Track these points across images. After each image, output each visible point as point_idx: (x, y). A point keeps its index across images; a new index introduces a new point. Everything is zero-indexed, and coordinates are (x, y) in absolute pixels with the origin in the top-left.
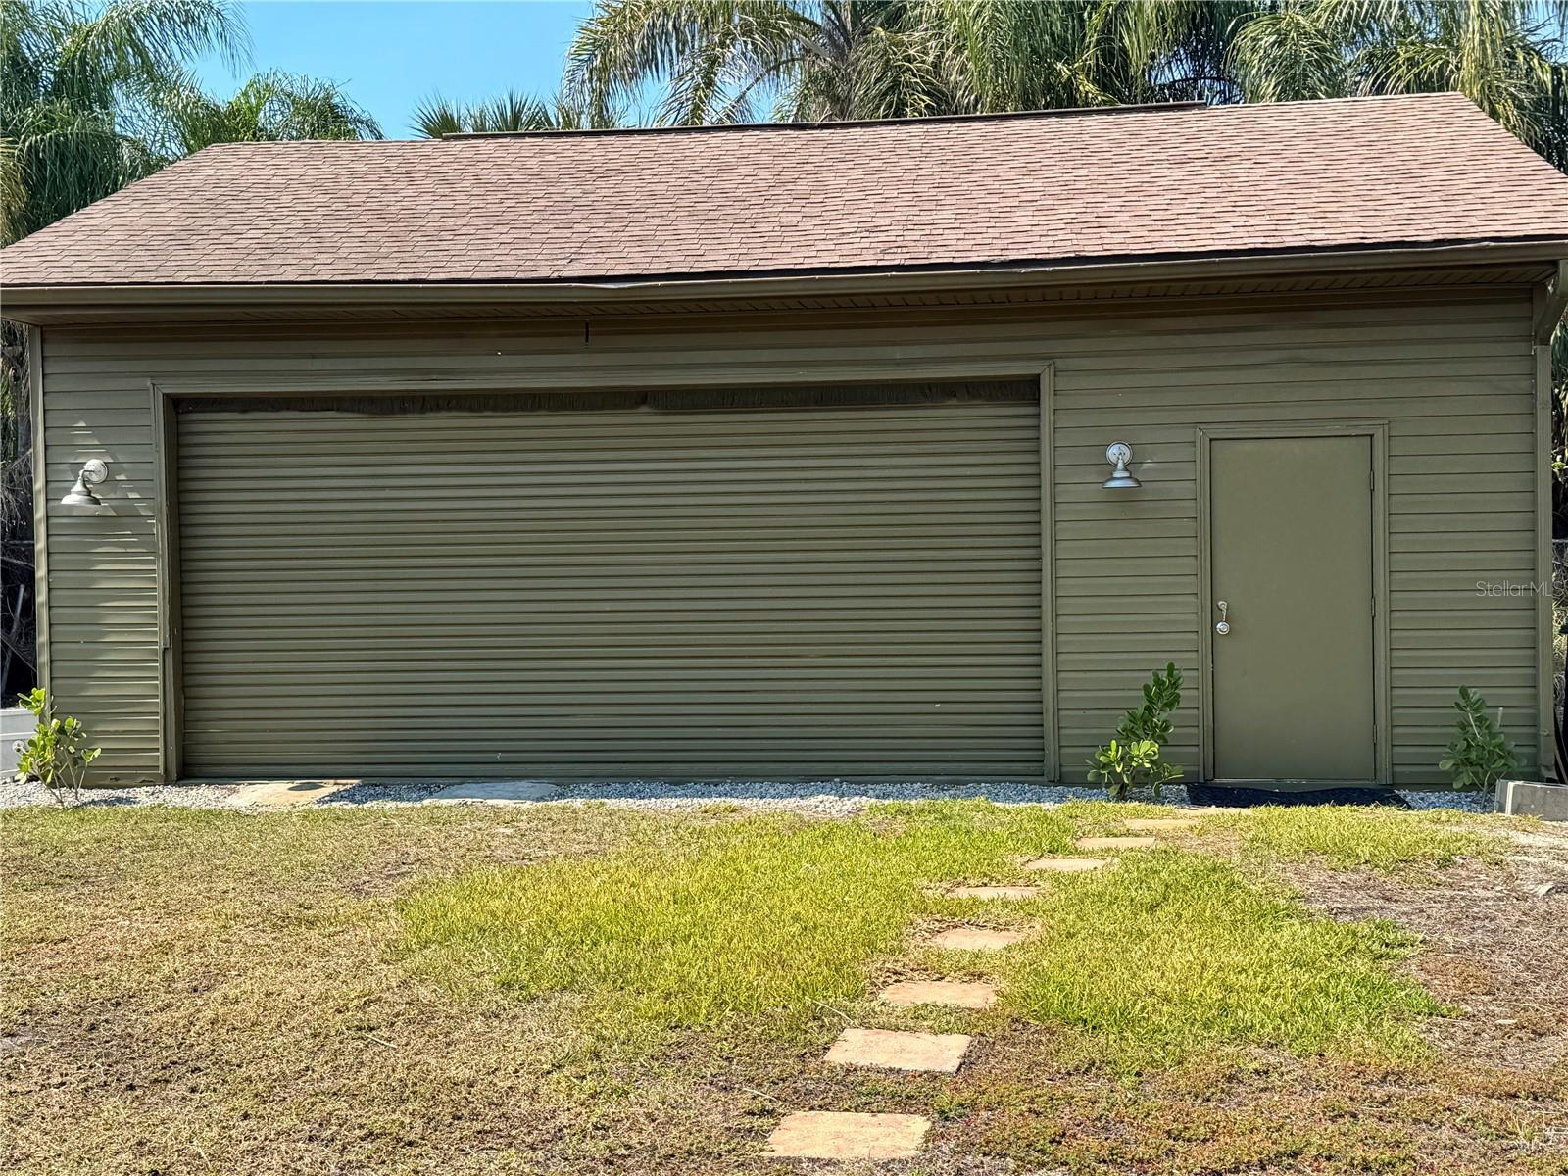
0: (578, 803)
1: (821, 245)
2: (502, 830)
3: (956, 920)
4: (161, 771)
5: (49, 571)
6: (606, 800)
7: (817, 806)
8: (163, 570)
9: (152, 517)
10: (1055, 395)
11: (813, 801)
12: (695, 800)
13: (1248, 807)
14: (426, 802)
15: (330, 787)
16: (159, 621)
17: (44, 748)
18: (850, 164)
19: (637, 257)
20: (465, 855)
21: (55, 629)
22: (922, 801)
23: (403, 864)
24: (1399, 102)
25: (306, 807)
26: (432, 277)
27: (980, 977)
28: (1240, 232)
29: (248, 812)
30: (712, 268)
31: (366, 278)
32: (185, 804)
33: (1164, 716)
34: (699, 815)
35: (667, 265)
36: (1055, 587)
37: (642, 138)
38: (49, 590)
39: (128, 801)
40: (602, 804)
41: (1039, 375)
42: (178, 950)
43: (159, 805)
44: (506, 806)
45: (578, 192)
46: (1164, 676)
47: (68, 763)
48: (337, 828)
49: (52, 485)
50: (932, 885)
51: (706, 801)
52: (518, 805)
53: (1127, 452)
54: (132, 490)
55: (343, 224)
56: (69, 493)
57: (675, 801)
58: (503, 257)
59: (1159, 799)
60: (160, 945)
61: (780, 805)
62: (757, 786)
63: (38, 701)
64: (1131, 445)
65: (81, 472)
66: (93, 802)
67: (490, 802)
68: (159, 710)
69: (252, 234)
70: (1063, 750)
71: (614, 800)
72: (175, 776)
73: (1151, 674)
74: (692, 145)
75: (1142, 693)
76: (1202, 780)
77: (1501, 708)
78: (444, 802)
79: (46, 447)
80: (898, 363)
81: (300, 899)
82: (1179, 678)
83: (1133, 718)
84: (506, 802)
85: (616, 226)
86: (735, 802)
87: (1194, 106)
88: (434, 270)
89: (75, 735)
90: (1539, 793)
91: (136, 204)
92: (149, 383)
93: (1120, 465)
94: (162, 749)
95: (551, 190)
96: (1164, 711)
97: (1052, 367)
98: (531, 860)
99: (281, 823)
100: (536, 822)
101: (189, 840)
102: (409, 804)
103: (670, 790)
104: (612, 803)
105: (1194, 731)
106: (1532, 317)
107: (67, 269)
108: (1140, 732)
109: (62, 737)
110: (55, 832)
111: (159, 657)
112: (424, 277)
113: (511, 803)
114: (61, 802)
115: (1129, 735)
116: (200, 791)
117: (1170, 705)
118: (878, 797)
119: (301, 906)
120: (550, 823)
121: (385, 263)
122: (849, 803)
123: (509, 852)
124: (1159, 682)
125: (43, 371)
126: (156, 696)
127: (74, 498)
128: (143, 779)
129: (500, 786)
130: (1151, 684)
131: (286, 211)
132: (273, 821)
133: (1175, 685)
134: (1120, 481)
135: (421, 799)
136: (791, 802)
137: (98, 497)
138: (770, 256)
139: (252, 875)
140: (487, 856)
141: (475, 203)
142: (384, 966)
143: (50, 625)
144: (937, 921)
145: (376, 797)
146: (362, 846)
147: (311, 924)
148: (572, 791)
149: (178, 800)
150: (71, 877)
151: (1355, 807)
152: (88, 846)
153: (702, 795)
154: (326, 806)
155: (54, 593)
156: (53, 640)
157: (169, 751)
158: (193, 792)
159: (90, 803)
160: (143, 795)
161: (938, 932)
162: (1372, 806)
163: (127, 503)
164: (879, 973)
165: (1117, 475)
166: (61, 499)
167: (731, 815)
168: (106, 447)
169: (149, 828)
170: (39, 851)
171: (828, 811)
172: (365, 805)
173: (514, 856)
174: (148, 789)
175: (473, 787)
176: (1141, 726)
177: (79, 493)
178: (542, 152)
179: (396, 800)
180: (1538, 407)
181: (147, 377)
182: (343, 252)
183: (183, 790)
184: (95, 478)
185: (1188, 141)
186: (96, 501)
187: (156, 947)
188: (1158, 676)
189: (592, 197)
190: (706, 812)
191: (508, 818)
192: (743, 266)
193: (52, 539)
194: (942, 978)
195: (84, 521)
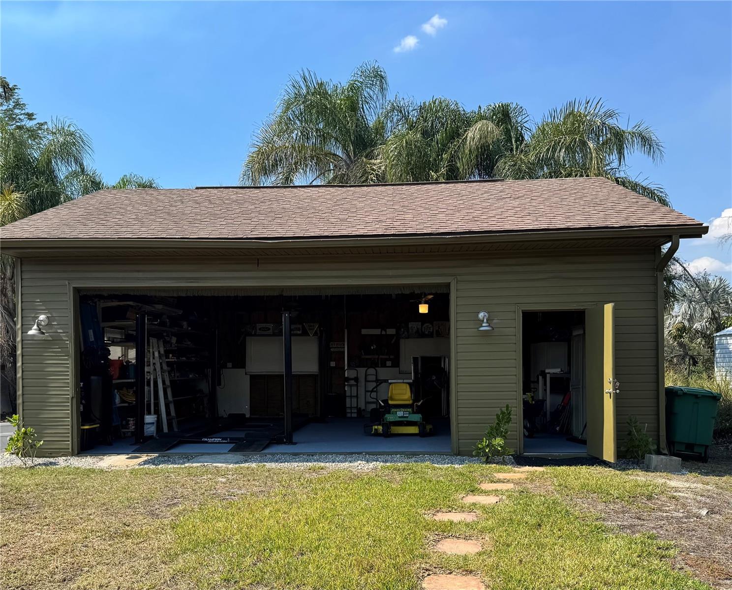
0: (254, 465)
1: (358, 227)
2: (221, 479)
3: (445, 534)
4: (70, 450)
5: (22, 363)
6: (266, 463)
7: (358, 466)
8: (72, 363)
9: (68, 340)
10: (457, 291)
11: (356, 464)
12: (305, 463)
13: (542, 466)
14: (186, 465)
15: (144, 457)
16: (70, 385)
17: (18, 441)
18: (365, 199)
19: (280, 230)
20: (204, 493)
21: (25, 388)
22: (403, 464)
23: (175, 498)
24: (580, 180)
25: (133, 467)
26: (191, 237)
27: (471, 572)
28: (536, 223)
29: (107, 470)
30: (312, 234)
31: (162, 237)
32: (79, 466)
33: (505, 427)
34: (307, 471)
35: (293, 233)
36: (456, 372)
37: (277, 189)
38: (23, 371)
39: (55, 464)
40: (264, 465)
41: (450, 283)
42: (60, 552)
43: (68, 466)
44: (221, 467)
45: (253, 207)
46: (504, 409)
47: (29, 447)
48: (146, 478)
49: (24, 326)
50: (426, 512)
51: (309, 464)
52: (227, 466)
53: (486, 314)
54: (59, 329)
55: (152, 217)
56: (31, 329)
57: (296, 464)
58: (222, 230)
59: (504, 463)
60: (52, 550)
61: (342, 465)
62: (330, 456)
63: (16, 420)
64: (488, 312)
65: (37, 321)
66: (39, 464)
67: (215, 464)
68: (70, 423)
69: (113, 220)
70: (460, 441)
71: (269, 464)
72: (76, 452)
73: (499, 409)
74: (298, 192)
75: (496, 417)
76: (518, 454)
77: (646, 424)
78: (195, 465)
79: (22, 310)
80: (391, 277)
81: (125, 520)
82: (511, 411)
83: (492, 428)
84: (222, 464)
85: (270, 219)
86: (322, 464)
87: (499, 180)
88: (192, 234)
89: (32, 435)
90: (664, 461)
91: (65, 210)
92: (67, 283)
93: (485, 320)
94: (71, 441)
95: (241, 206)
96: (505, 425)
97: (456, 279)
98: (234, 496)
99: (121, 476)
100: (236, 475)
101: (78, 484)
102: (179, 466)
103: (293, 458)
104: (268, 465)
105: (515, 433)
106: (655, 260)
107: (31, 233)
108: (495, 434)
109: (26, 436)
110: (19, 480)
111: (70, 401)
112: (187, 237)
113: (224, 465)
114: (25, 464)
115: (491, 435)
116: (87, 459)
117: (508, 422)
118: (383, 462)
119: (125, 524)
120: (242, 475)
121: (171, 231)
122: (371, 465)
123: (224, 491)
124: (503, 413)
125: (21, 277)
126: (69, 418)
127: (33, 332)
128: (63, 453)
129: (219, 456)
130: (499, 413)
131: (129, 212)
132: (117, 474)
133: (509, 414)
134: (485, 327)
135: (184, 463)
136: (347, 464)
137: (44, 331)
138: (337, 230)
139: (104, 504)
140: (214, 494)
141: (210, 211)
142: (163, 566)
143: (23, 387)
144: (436, 534)
145: (164, 462)
146: (156, 488)
147: (128, 536)
148: (250, 459)
149: (77, 464)
150: (20, 504)
151: (588, 467)
152: (32, 488)
153: (307, 461)
154: (142, 467)
155: (24, 373)
156: (24, 393)
157: (74, 442)
158: (83, 460)
159: (38, 465)
160: (62, 461)
161: (438, 541)
162: (595, 466)
163: (57, 334)
164: (419, 570)
165: (484, 325)
166: (27, 332)
167: (321, 471)
168: (48, 310)
169: (61, 478)
170: (9, 490)
171: (363, 468)
172: (159, 466)
173: (227, 493)
174: (64, 458)
175: (207, 458)
176: (495, 432)
177: (35, 330)
178: (237, 193)
179: (173, 464)
180: (659, 297)
181: (66, 280)
182: (153, 227)
183: (79, 458)
184: (43, 323)
185: (501, 192)
186: (43, 333)
187: (50, 550)
188: (502, 410)
189: (258, 209)
190: (310, 469)
191: (223, 473)
192: (326, 234)
193: (24, 350)
194: (451, 573)
195: (39, 342)
